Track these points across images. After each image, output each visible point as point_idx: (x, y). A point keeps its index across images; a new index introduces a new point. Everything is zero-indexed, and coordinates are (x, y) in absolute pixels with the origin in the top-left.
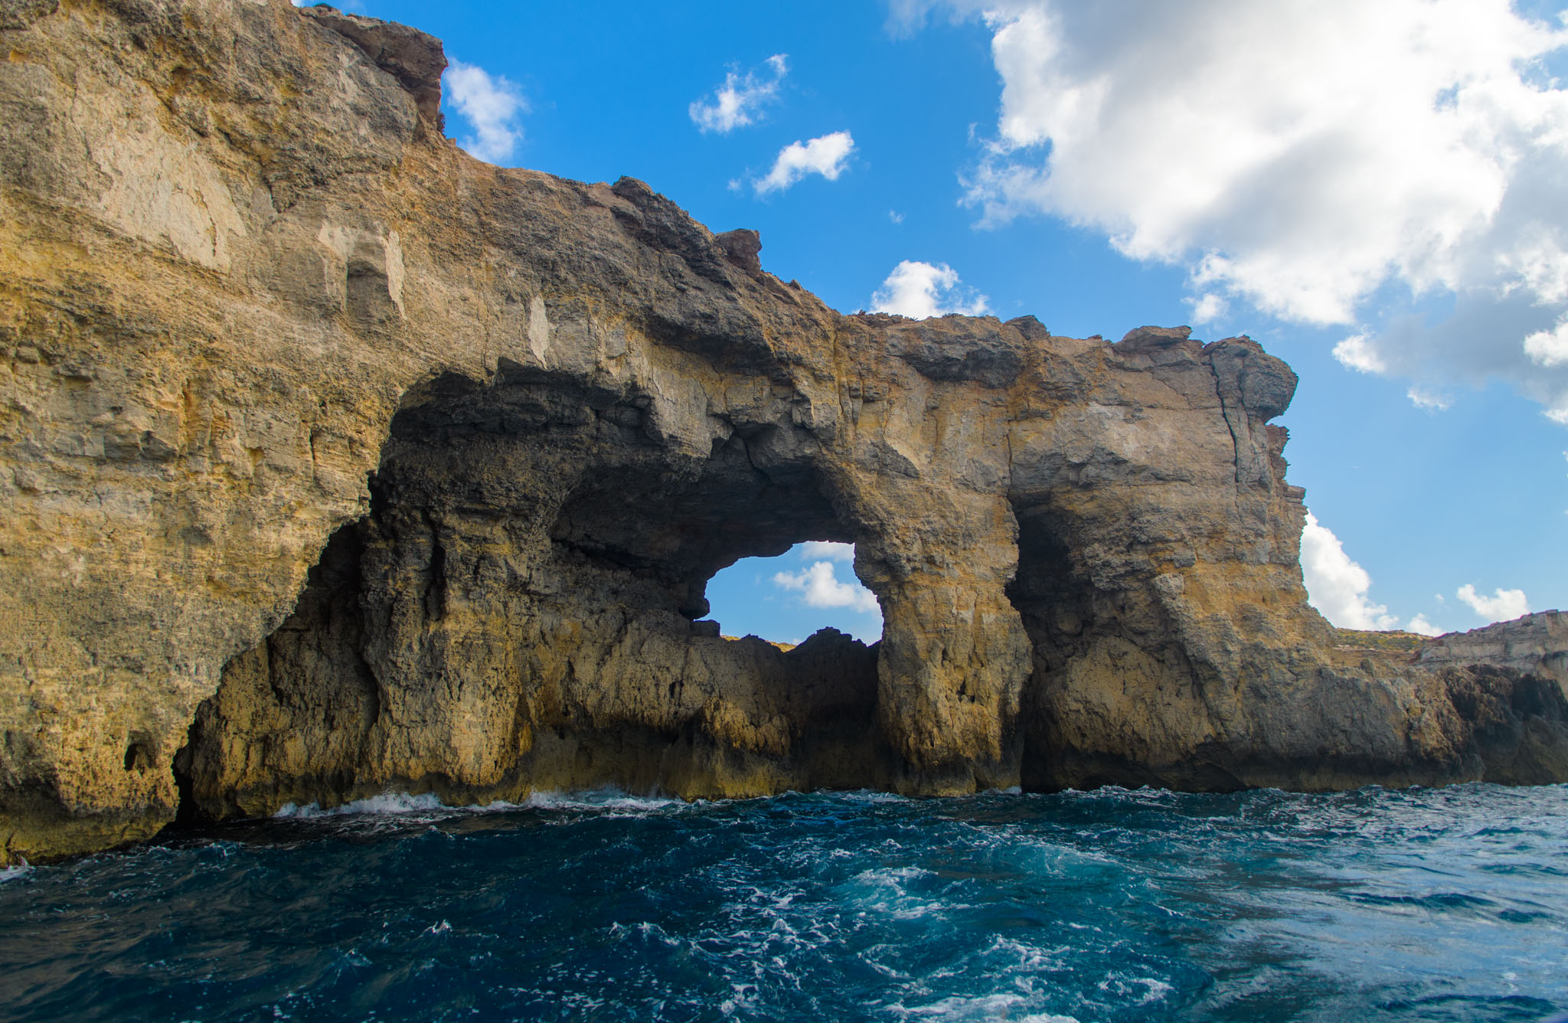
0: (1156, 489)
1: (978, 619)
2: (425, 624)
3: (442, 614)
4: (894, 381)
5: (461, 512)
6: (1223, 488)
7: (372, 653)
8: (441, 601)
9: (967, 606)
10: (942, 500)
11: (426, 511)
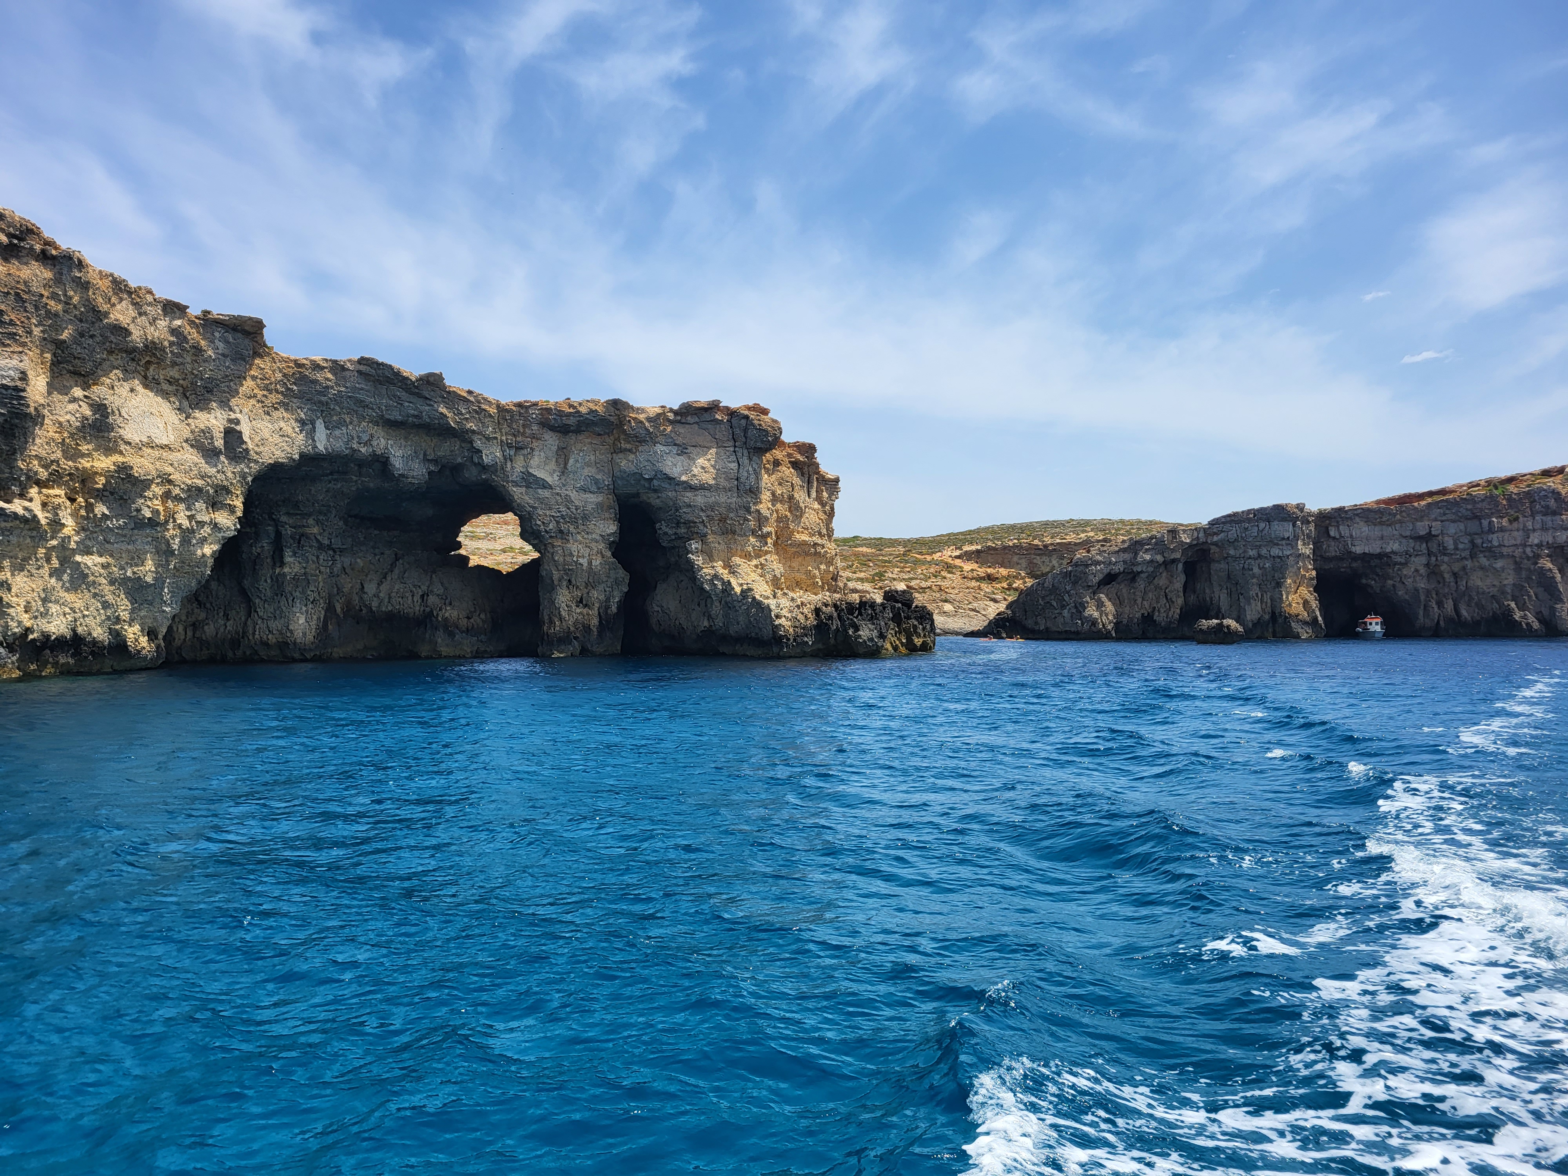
0: (689, 494)
1: (590, 563)
2: (274, 568)
3: (282, 564)
4: (534, 437)
5: (288, 514)
6: (729, 494)
7: (246, 583)
8: (282, 557)
9: (583, 557)
10: (568, 500)
11: (270, 514)
